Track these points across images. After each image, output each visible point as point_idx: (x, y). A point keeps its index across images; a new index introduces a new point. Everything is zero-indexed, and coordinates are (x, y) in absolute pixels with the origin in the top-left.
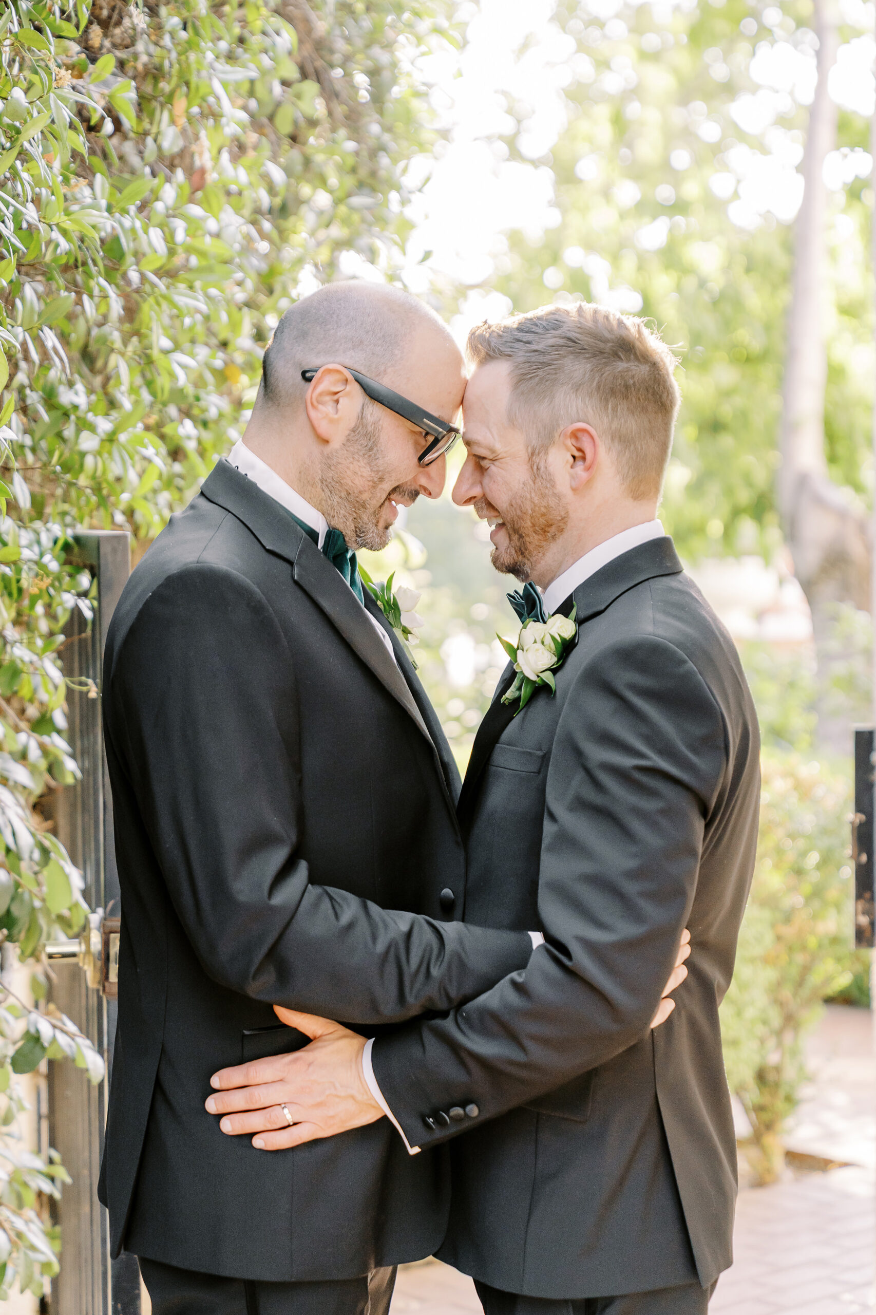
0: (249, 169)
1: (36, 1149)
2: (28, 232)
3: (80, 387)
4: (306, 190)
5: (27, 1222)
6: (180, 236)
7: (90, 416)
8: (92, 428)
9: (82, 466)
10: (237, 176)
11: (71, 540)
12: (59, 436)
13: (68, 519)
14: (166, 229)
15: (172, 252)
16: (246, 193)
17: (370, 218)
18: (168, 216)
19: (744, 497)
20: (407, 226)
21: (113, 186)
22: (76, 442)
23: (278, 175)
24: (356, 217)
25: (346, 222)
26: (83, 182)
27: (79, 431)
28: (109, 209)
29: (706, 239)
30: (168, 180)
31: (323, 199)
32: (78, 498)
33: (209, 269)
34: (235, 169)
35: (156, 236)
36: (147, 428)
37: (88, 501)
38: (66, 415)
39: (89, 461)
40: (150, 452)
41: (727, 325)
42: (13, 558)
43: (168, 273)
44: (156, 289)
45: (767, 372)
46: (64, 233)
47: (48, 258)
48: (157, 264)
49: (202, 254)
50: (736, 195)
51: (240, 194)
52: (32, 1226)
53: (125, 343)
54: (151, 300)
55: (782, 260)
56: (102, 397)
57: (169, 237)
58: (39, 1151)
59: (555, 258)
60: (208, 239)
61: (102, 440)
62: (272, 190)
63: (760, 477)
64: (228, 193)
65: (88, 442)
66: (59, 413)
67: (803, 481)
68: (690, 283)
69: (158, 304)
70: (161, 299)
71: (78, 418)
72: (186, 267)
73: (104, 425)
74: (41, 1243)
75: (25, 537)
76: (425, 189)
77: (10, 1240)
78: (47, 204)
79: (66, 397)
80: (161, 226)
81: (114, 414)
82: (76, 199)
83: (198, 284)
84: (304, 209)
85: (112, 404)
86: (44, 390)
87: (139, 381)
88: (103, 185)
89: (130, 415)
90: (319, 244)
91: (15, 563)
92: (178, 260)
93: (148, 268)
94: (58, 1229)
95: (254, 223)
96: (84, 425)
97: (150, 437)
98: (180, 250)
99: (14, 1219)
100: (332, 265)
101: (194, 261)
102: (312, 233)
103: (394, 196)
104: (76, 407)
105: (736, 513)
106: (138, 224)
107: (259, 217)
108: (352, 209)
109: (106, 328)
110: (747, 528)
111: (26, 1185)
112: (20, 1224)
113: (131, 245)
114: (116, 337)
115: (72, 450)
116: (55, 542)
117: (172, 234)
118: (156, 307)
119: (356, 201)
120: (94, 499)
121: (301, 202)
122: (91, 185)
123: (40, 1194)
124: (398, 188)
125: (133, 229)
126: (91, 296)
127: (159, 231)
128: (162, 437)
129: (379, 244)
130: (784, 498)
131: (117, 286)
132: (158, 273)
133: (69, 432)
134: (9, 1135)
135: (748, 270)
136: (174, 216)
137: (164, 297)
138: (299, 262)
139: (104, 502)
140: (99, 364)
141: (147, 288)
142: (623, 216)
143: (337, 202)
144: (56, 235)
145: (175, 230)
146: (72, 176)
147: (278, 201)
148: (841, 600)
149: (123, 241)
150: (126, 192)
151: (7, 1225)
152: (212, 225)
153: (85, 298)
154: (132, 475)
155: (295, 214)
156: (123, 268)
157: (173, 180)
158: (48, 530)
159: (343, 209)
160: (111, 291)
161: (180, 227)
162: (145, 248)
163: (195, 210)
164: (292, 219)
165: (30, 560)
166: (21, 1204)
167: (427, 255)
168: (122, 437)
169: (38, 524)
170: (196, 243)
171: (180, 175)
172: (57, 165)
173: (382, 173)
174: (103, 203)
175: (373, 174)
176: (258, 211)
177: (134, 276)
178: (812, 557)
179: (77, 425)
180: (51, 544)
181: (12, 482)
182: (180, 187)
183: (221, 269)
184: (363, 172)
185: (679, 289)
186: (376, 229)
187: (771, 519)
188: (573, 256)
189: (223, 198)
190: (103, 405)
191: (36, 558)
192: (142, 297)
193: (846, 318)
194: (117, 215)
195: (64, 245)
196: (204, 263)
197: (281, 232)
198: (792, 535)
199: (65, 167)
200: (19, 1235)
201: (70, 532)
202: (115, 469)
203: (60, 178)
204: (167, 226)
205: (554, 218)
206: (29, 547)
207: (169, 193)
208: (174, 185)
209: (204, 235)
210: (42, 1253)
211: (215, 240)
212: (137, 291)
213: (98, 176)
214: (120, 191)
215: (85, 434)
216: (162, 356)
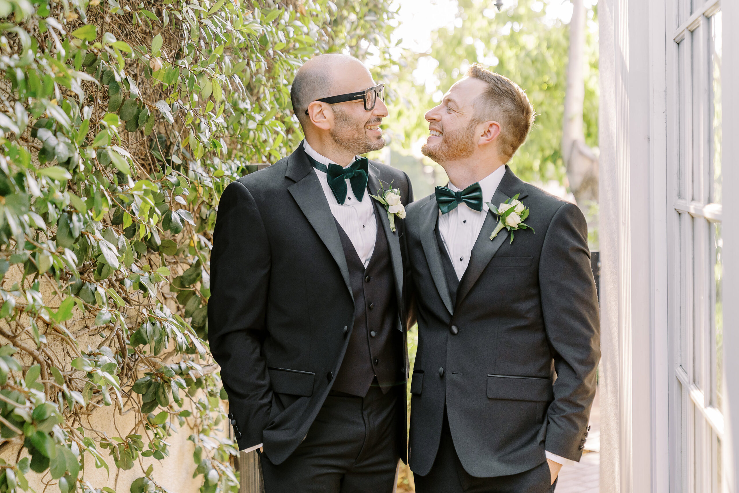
0: (321, 5)
1: (228, 436)
2: (228, 33)
3: (248, 101)
4: (345, 13)
5: (226, 467)
6: (291, 34)
7: (253, 113)
8: (254, 119)
9: (249, 136)
10: (316, 8)
11: (245, 168)
12: (239, 122)
13: (243, 159)
14: (285, 32)
15: (288, 42)
16: (320, 16)
17: (374, 26)
18: (286, 26)
19: (548, 152)
20: (391, 29)
21: (262, 13)
22: (247, 125)
23: (334, 7)
24: (368, 26)
25: (363, 27)
26: (250, 12)
27: (248, 120)
28: (261, 23)
29: (530, 33)
30: (286, 10)
31: (353, 17)
32: (247, 150)
33: (304, 49)
34: (315, 5)
35: (281, 34)
36: (277, 119)
37: (251, 151)
38: (242, 113)
39: (252, 133)
40: (279, 129)
41: (540, 73)
42: (221, 175)
43: (286, 51)
44: (281, 58)
45: (558, 94)
46: (242, 33)
47: (235, 45)
48: (282, 47)
49: (300, 42)
50: (544, 12)
51: (317, 15)
52: (228, 469)
53: (268, 81)
54: (279, 63)
55: (564, 43)
56: (258, 106)
57: (287, 35)
58: (230, 437)
59: (459, 43)
60: (304, 35)
61: (258, 124)
62: (330, 13)
63: (555, 143)
64: (312, 15)
65: (252, 125)
66: (239, 112)
67: (574, 144)
68: (523, 54)
69: (282, 64)
70: (283, 63)
71: (247, 115)
72: (294, 48)
73: (259, 118)
74: (232, 477)
75: (224, 167)
76: (399, 12)
77: (218, 474)
78: (236, 21)
79: (242, 105)
80: (283, 30)
81: (263, 113)
82: (247, 19)
83: (299, 55)
84: (345, 22)
85: (261, 109)
86: (232, 103)
87: (273, 98)
88: (258, 13)
89: (270, 113)
90: (352, 37)
91: (221, 177)
92: (291, 45)
93: (278, 49)
94: (238, 473)
95: (324, 28)
96: (250, 118)
97: (279, 123)
98: (292, 41)
99: (220, 465)
100: (357, 46)
101: (297, 45)
102: (348, 33)
103: (385, 16)
104: (246, 110)
105: (544, 160)
106: (274, 30)
107: (326, 26)
108: (366, 21)
109: (260, 76)
110: (550, 166)
111: (224, 451)
112: (222, 468)
113: (271, 39)
114: (264, 80)
115: (245, 129)
116: (238, 169)
117: (288, 33)
118: (282, 66)
119: (368, 18)
120: (254, 150)
121: (343, 18)
122: (253, 14)
123: (231, 456)
124: (387, 12)
125: (271, 32)
126: (253, 61)
127: (282, 32)
128: (284, 122)
129: (378, 37)
130: (565, 153)
131: (264, 56)
132: (281, 51)
133: (243, 120)
134: (217, 429)
135: (548, 48)
136: (289, 26)
137: (285, 61)
138: (343, 45)
139: (258, 151)
140: (256, 91)
141: (277, 57)
142: (490, 23)
143: (360, 19)
144: (239, 35)
145: (289, 32)
146: (245, 9)
147: (333, 19)
148: (591, 199)
149: (268, 37)
150: (268, 16)
151: (217, 468)
152: (305, 30)
153: (251, 62)
154: (271, 141)
155: (341, 24)
156: (267, 49)
157: (289, 10)
158: (235, 163)
159: (362, 22)
160: (262, 59)
161: (291, 30)
162: (276, 40)
163: (298, 23)
164: (340, 27)
165: (228, 176)
166: (222, 460)
167: (399, 42)
168: (267, 123)
169: (230, 161)
170: (299, 37)
171: (291, 7)
172: (238, 4)
173: (380, 6)
174: (259, 20)
175: (376, 6)
176: (325, 23)
177: (271, 52)
178: (578, 180)
179: (247, 118)
180: (236, 170)
181: (220, 141)
182: (291, 13)
183: (309, 49)
184: (371, 5)
185: (517, 57)
186: (377, 31)
187: (559, 162)
188: (468, 40)
189: (310, 18)
190: (258, 109)
191: (230, 175)
192: (275, 62)
193: (594, 70)
194: (265, 26)
195: (243, 39)
196: (302, 46)
197: (335, 32)
198: (569, 170)
199: (242, 5)
200: (223, 472)
201: (244, 165)
202: (264, 137)
203: (241, 10)
204: (286, 30)
205: (459, 23)
206: (227, 170)
207: (287, 16)
208: (289, 13)
209: (302, 34)
210: (232, 481)
211: (307, 36)
212: (273, 59)
213: (256, 9)
214: (266, 15)
215: (251, 122)
216: (284, 87)
